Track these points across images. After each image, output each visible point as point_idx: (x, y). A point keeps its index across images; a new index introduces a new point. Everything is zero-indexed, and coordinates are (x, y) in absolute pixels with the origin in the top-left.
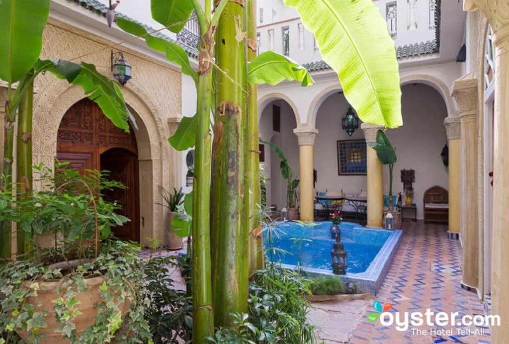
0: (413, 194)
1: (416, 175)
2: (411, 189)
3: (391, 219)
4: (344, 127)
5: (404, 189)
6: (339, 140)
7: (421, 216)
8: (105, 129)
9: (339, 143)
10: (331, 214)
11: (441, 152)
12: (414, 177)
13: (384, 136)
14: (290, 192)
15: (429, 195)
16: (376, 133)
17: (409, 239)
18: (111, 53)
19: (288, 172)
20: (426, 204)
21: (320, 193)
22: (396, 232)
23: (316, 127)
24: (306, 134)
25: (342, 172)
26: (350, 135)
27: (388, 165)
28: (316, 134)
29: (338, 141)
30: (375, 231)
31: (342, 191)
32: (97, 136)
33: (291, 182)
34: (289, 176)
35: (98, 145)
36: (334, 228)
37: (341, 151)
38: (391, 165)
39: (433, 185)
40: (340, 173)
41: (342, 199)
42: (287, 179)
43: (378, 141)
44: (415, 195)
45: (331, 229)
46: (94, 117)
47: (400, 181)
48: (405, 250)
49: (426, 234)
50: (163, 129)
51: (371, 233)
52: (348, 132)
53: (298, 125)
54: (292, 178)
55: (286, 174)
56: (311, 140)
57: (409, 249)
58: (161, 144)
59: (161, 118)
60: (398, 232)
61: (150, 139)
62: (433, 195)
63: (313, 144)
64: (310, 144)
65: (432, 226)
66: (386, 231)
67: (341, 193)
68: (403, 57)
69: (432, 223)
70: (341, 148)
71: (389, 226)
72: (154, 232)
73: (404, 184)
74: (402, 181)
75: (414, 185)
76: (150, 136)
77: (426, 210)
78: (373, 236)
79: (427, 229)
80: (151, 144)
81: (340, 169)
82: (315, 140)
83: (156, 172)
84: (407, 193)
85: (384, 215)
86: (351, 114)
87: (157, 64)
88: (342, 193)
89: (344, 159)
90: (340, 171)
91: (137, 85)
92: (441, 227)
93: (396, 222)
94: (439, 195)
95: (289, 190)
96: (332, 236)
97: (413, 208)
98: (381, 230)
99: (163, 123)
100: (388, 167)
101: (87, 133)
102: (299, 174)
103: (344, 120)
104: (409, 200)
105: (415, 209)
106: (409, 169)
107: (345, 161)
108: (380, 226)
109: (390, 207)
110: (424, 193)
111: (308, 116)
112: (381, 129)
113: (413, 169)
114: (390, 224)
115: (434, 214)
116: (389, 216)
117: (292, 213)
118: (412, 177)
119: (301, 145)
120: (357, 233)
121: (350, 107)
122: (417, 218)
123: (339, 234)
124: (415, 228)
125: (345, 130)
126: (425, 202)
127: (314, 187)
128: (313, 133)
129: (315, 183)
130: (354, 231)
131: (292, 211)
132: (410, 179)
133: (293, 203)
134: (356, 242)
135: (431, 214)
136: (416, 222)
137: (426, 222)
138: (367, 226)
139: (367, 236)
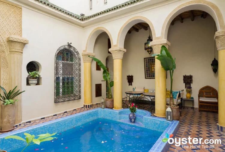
0: (191, 91)
1: (193, 79)
2: (190, 88)
3: (170, 112)
4: (146, 49)
5: (186, 88)
7: (196, 106)
9: (145, 59)
11: (211, 63)
13: (166, 50)
15: (203, 92)
16: (160, 49)
17: (184, 129)
19: (107, 76)
20: (200, 98)
21: (134, 89)
22: (174, 123)
24: (116, 52)
25: (147, 76)
26: (150, 54)
27: (169, 71)
28: (124, 52)
29: (144, 58)
33: (109, 82)
34: (108, 79)
36: (131, 115)
37: (146, 64)
38: (172, 71)
39: (205, 86)
40: (146, 77)
43: (161, 53)
44: (193, 92)
45: (129, 115)
47: (183, 82)
51: (156, 121)
52: (148, 51)
56: (121, 56)
62: (205, 92)
63: (121, 58)
64: (119, 58)
65: (205, 113)
66: (166, 121)
70: (146, 62)
71: (169, 117)
73: (185, 84)
75: (192, 85)
77: (200, 102)
78: (157, 124)
84: (187, 90)
85: (166, 108)
86: (150, 40)
90: (146, 76)
92: (211, 115)
93: (175, 114)
94: (210, 92)
96: (130, 120)
99: (2, 41)
100: (169, 72)
103: (145, 44)
104: (188, 95)
105: (193, 101)
106: (189, 75)
107: (149, 70)
108: (163, 116)
109: (171, 102)
110: (199, 91)
111: (118, 40)
112: (164, 45)
113: (191, 75)
114: (170, 115)
115: (206, 105)
116: (169, 109)
117: (109, 102)
118: (190, 80)
119: (115, 59)
120: (146, 120)
121: (150, 36)
122: (194, 107)
123: (135, 119)
124: (192, 116)
125: (146, 51)
126: (199, 96)
127: (132, 85)
128: (121, 51)
129: (132, 83)
130: (144, 118)
131: (109, 101)
132: (189, 81)
133: (110, 96)
134: (145, 126)
135: (204, 105)
136: (193, 110)
137: (200, 110)
138: (155, 115)
139: (152, 123)
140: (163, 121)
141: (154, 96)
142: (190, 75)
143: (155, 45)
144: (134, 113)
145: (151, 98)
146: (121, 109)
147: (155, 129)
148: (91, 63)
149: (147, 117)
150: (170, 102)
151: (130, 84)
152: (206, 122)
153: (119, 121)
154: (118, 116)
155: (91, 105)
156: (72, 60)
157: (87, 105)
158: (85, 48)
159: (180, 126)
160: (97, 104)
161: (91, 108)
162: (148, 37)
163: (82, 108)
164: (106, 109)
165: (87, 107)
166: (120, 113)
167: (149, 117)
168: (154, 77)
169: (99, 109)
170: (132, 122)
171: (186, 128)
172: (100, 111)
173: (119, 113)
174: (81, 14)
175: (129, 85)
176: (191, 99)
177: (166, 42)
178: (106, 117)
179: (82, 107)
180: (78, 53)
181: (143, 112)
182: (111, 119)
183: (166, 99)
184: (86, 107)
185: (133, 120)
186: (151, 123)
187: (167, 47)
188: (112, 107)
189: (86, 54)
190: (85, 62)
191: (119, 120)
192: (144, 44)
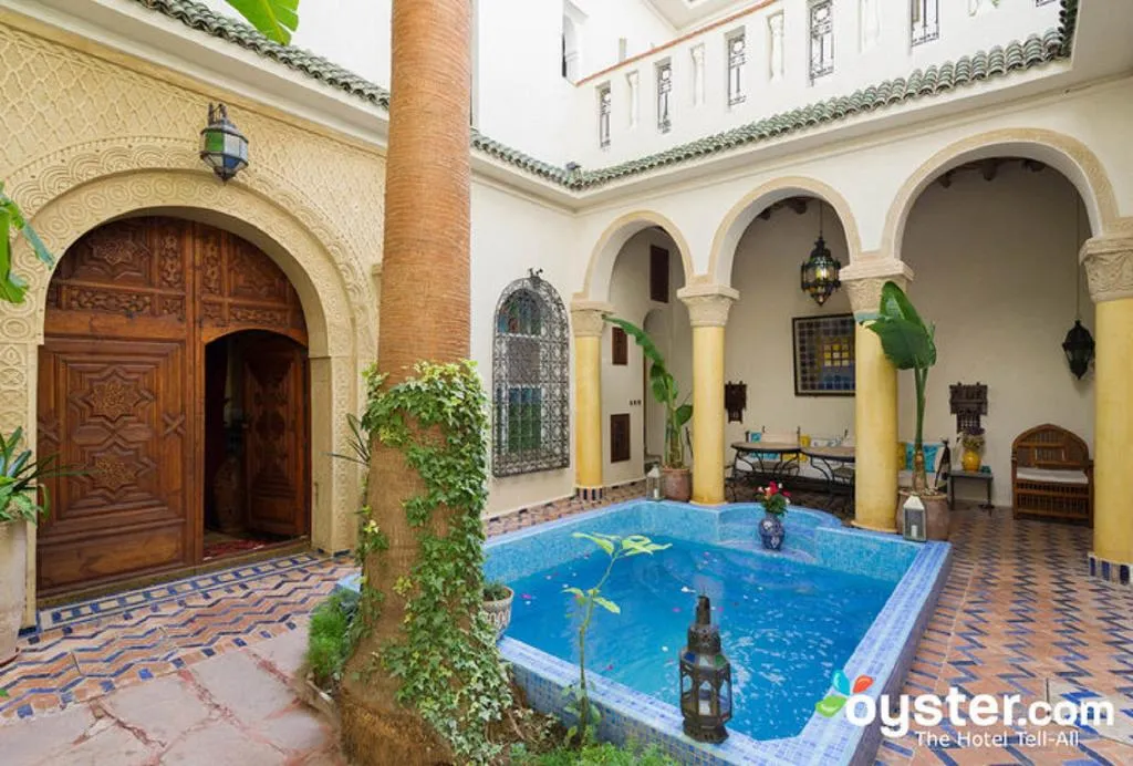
0: (982, 443)
1: (989, 398)
2: (979, 431)
3: (919, 513)
4: (805, 286)
5: (959, 430)
6: (796, 316)
7: (1003, 497)
8: (220, 288)
9: (797, 322)
10: (760, 489)
11: (1064, 339)
12: (985, 403)
13: (901, 298)
14: (672, 433)
15: (1028, 447)
16: (879, 293)
17: (971, 570)
18: (207, 112)
19: (667, 387)
20: (1018, 469)
21: (753, 435)
22: (932, 551)
23: (734, 284)
24: (705, 300)
25: (804, 387)
26: (821, 304)
27: (913, 370)
28: (732, 299)
29: (794, 320)
30: (875, 540)
31: (798, 433)
32: (197, 303)
33: (675, 409)
34: (670, 397)
35: (199, 323)
36: (768, 524)
37: (802, 341)
38: (921, 371)
39: (1039, 423)
40: (800, 391)
41: (797, 451)
42: (665, 403)
43: (883, 309)
44: (988, 445)
45: (761, 524)
46: (188, 261)
47: (949, 410)
48: (959, 615)
49: (1022, 555)
50: (357, 289)
51: (864, 543)
52: (815, 296)
53: (688, 281)
54: (676, 401)
55: (662, 392)
56: (719, 314)
57: (973, 607)
58: (353, 321)
59: (354, 263)
60: (939, 551)
61: (326, 312)
62: (1038, 448)
63: (723, 323)
64: (716, 322)
65: (1037, 525)
66: (904, 542)
67: (796, 438)
68: (955, 85)
69: (1035, 517)
70: (802, 334)
71: (914, 529)
72: (335, 518)
73: (959, 419)
74: (953, 412)
75: (984, 422)
76: (324, 304)
77: (1019, 484)
78: (869, 553)
79: (1022, 538)
80: (327, 320)
81: (800, 383)
82: (730, 315)
83: (340, 385)
84: (965, 441)
85: (899, 499)
86: (822, 255)
87: (341, 143)
88: (799, 437)
89: (807, 360)
90: (799, 387)
91: (285, 187)
92: (1063, 533)
93: (932, 518)
94: (1057, 448)
95: (670, 426)
96: (765, 542)
97: (984, 479)
98: (889, 539)
99: (360, 276)
100: (913, 375)
101: (169, 297)
102: (691, 394)
103: (805, 268)
104: (970, 459)
105: (989, 482)
106: (973, 382)
107: (812, 364)
108: (889, 527)
109: (918, 480)
110: (1014, 444)
111: (712, 258)
112: (894, 281)
113: (982, 383)
114: (915, 524)
115: (1041, 496)
116: (914, 503)
117: (674, 480)
118: (979, 400)
119: (696, 326)
120: (825, 541)
121: (821, 238)
122: (994, 503)
123: (782, 538)
124: (987, 532)
125: (807, 292)
126: (1015, 464)
127: (740, 419)
128: (723, 297)
129: (744, 412)
130: (818, 534)
131: (675, 476)
132: (973, 407)
133: (677, 458)
134: (822, 562)
135: (1030, 495)
136: (990, 513)
137: (1019, 514)
138: (853, 523)
139: (852, 551)
140: (892, 543)
141: (852, 460)
142: (978, 384)
143: (860, 280)
144: (779, 517)
145: (833, 468)
146: (720, 504)
147: (859, 571)
148: (600, 338)
149: (831, 530)
150: (914, 482)
151: (735, 415)
152: (1045, 551)
153: (720, 544)
154: (718, 526)
155: (601, 490)
156: (536, 331)
157: (589, 488)
158: (582, 286)
159: (953, 561)
160: (615, 488)
161: (603, 501)
162: (816, 243)
163: (572, 498)
164: (666, 503)
165: (590, 495)
166: (724, 517)
167: (838, 531)
168: (851, 392)
169: (643, 503)
170: (772, 549)
171: (976, 567)
172: (646, 508)
173: (721, 514)
174: (568, 165)
175: (731, 419)
176: (979, 474)
177: (901, 272)
178: (670, 531)
179: (571, 495)
180: (558, 303)
181: (809, 517)
182: (687, 538)
183: (897, 474)
184: (585, 498)
185: (775, 541)
186: (845, 551)
187: (902, 286)
188: (688, 496)
189: (588, 307)
190: (579, 333)
191: (722, 540)
192: (799, 269)
